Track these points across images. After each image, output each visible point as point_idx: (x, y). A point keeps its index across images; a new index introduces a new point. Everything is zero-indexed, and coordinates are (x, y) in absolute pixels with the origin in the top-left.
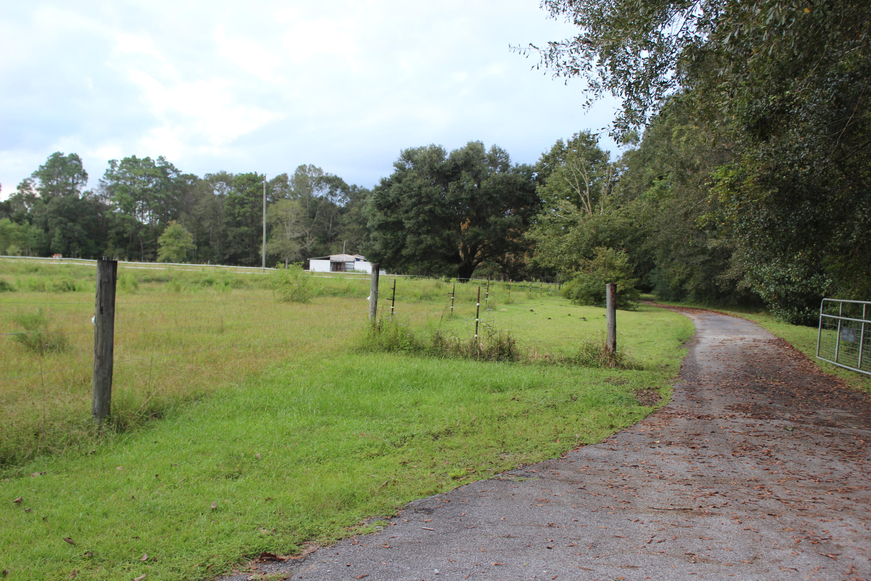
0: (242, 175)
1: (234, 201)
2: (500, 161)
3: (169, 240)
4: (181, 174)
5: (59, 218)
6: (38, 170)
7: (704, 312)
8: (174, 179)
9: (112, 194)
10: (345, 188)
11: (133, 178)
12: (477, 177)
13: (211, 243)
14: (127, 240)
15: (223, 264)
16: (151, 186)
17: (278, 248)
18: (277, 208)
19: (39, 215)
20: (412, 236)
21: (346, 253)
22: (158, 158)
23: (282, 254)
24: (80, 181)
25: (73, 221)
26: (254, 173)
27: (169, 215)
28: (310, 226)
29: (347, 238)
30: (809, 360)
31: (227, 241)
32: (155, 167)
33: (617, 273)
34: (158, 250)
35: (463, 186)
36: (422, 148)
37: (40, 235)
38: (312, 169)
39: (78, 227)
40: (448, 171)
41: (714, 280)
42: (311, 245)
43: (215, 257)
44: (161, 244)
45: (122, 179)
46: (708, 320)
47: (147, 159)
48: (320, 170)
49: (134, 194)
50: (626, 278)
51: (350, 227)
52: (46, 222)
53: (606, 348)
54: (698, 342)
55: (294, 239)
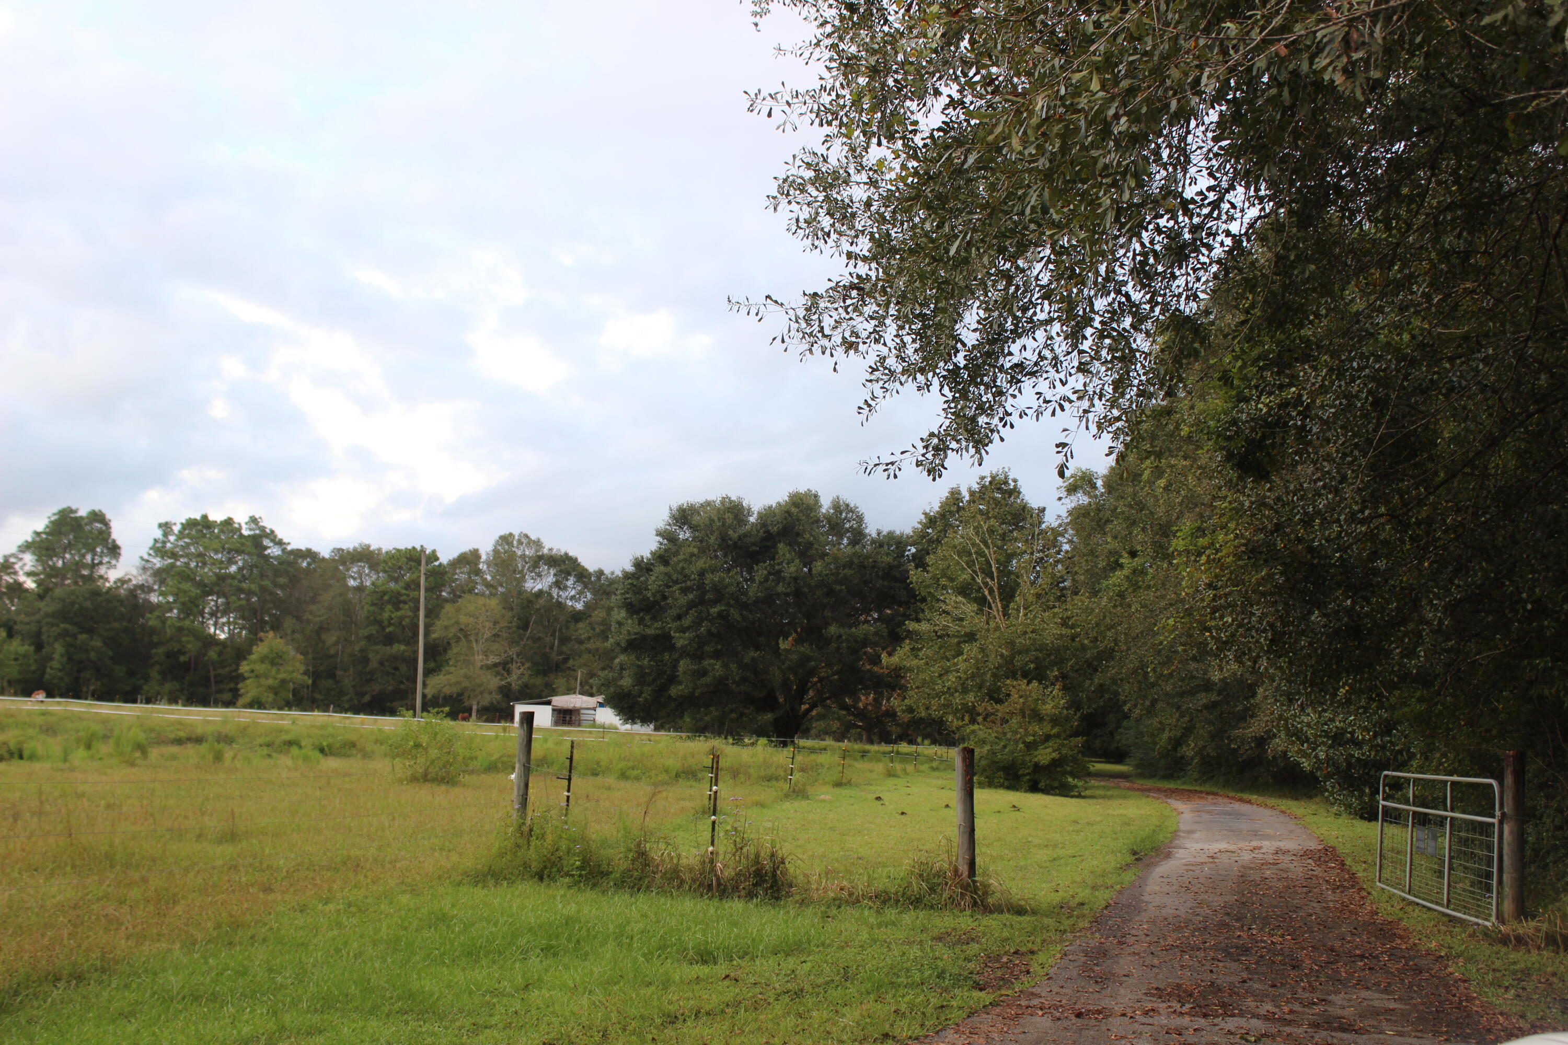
0: (398, 550)
1: (382, 597)
2: (847, 526)
3: (260, 668)
4: (289, 548)
5: (62, 625)
6: (30, 539)
7: (1210, 797)
8: (276, 558)
9: (162, 582)
10: (582, 575)
11: (200, 555)
12: (806, 555)
13: (339, 673)
14: (186, 667)
15: (357, 712)
16: (233, 569)
17: (457, 683)
18: (458, 610)
19: (27, 620)
20: (688, 661)
21: (582, 693)
22: (247, 519)
23: (466, 694)
24: (106, 559)
25: (90, 631)
26: (419, 548)
27: (266, 622)
28: (518, 643)
29: (585, 665)
30: (1361, 889)
31: (368, 669)
32: (241, 536)
33: (1047, 728)
34: (240, 686)
35: (780, 571)
36: (708, 503)
37: (25, 656)
38: (524, 541)
39: (97, 643)
40: (754, 544)
41: (1229, 737)
42: (519, 678)
43: (345, 698)
44: (246, 675)
45: (182, 556)
46: (1208, 812)
47: (229, 522)
48: (538, 544)
49: (201, 584)
50: (1063, 736)
51: (591, 645)
52: (39, 633)
53: (956, 871)
54: (1168, 856)
55: (488, 667)
